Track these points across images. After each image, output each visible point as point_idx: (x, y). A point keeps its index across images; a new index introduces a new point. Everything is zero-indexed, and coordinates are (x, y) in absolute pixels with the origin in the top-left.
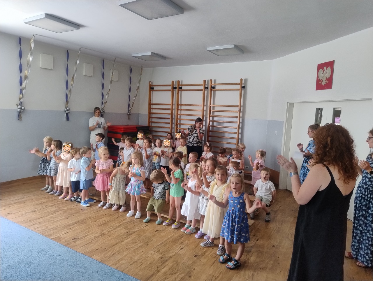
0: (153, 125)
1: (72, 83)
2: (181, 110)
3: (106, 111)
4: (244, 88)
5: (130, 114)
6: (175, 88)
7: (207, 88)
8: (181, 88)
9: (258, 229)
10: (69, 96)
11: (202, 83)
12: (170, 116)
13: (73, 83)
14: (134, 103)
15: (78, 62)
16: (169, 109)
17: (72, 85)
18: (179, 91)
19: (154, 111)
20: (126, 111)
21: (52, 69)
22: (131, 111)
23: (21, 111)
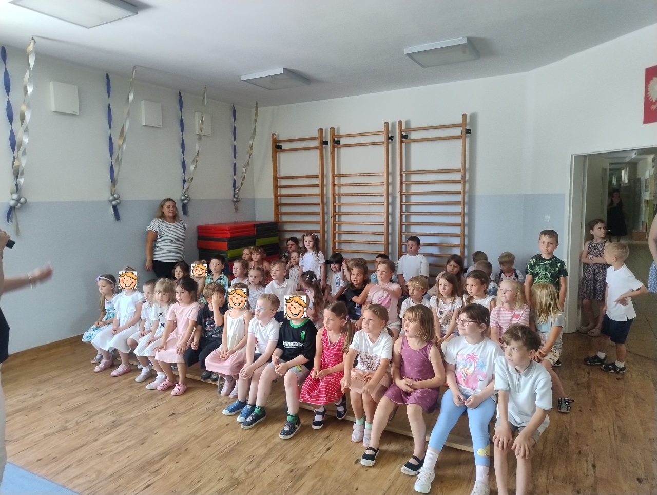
0: (285, 218)
1: (121, 142)
2: (340, 186)
3: (192, 197)
4: (470, 133)
5: (238, 200)
6: (326, 143)
7: (391, 138)
8: (338, 142)
10: (116, 170)
11: (383, 128)
12: (318, 200)
13: (123, 142)
14: (244, 177)
15: (131, 97)
16: (317, 186)
17: (120, 147)
18: (333, 147)
19: (284, 192)
20: (229, 194)
21: (78, 114)
22: (239, 193)
23: (17, 205)
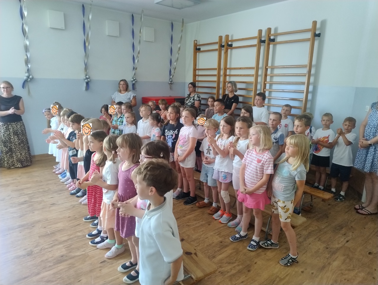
1: (87, 44)
2: (230, 76)
3: (139, 79)
4: (319, 36)
5: (172, 82)
6: (223, 46)
7: (263, 42)
8: (231, 46)
9: (352, 227)
11: (257, 34)
12: (215, 85)
13: (89, 44)
14: (176, 68)
15: (90, 17)
16: (215, 75)
17: (87, 48)
18: (227, 49)
19: (200, 79)
20: (167, 79)
21: (64, 28)
22: (172, 79)
23: (28, 79)
